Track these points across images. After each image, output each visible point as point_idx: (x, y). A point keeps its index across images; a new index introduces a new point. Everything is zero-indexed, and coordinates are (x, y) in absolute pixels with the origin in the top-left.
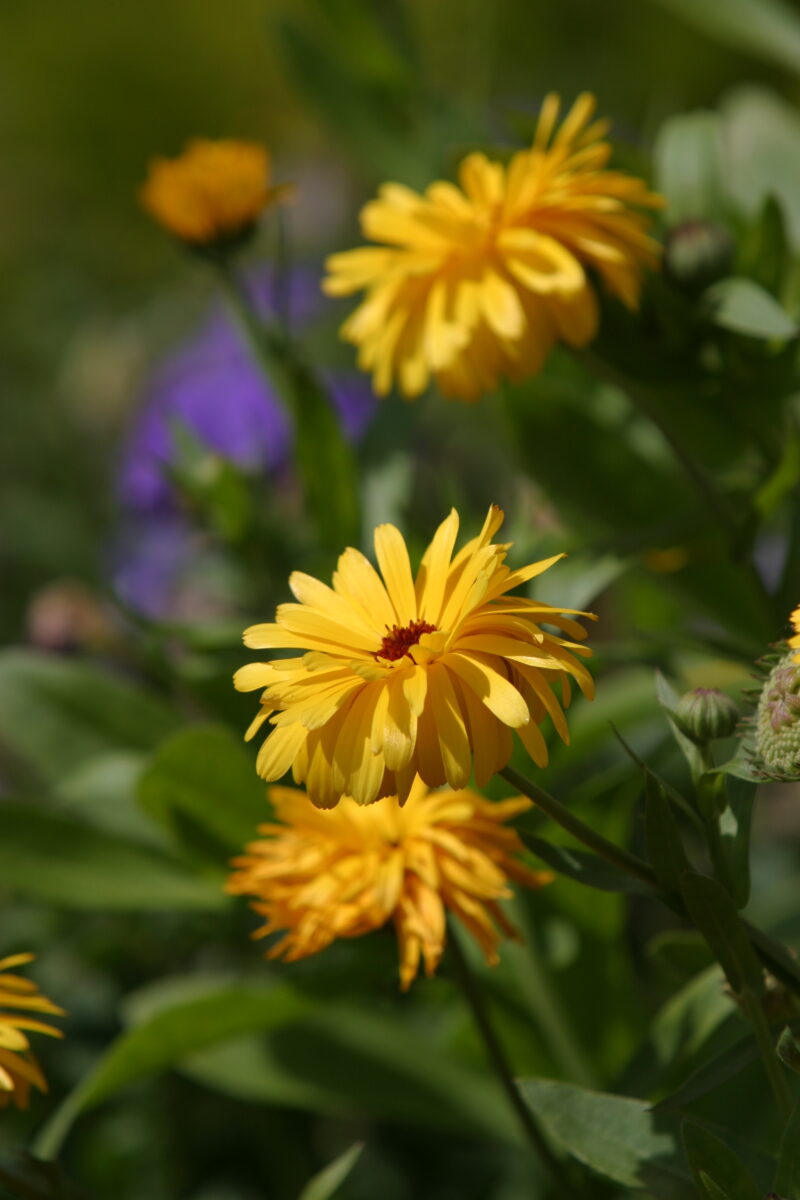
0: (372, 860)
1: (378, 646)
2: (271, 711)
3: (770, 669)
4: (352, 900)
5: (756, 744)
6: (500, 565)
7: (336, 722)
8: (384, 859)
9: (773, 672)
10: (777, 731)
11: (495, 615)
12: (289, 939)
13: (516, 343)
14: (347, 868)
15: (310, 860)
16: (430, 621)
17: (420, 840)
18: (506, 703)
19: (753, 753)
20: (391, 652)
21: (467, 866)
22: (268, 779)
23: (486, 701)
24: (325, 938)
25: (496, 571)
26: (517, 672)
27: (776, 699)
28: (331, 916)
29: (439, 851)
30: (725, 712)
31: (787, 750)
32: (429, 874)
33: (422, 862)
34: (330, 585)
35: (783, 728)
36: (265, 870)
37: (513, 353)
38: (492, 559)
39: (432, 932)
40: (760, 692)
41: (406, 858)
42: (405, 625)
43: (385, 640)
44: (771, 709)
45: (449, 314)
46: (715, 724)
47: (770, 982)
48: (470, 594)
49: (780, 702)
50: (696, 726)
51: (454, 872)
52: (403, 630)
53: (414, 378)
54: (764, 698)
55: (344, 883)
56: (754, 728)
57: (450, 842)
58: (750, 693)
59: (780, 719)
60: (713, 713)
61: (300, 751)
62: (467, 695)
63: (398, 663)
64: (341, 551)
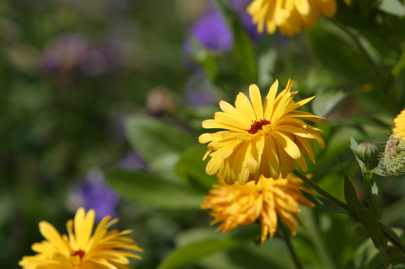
0: (252, 198)
1: (249, 128)
2: (211, 151)
3: (389, 136)
4: (245, 212)
5: (384, 162)
6: (291, 101)
7: (233, 156)
8: (256, 197)
9: (390, 137)
10: (391, 159)
11: (290, 118)
12: (223, 225)
13: (307, 17)
14: (244, 200)
15: (231, 197)
16: (268, 119)
17: (269, 191)
18: (292, 150)
19: (382, 165)
20: (254, 130)
21: (286, 201)
22: (210, 175)
23: (286, 149)
24: (234, 225)
25: (290, 103)
26: (298, 139)
27: (391, 147)
28: (237, 218)
29: (276, 195)
30: (373, 150)
31: (394, 165)
32: (271, 204)
33: (269, 199)
34: (234, 106)
35: (393, 157)
36: (215, 200)
37: (306, 20)
38: (288, 99)
39: (273, 224)
40: (386, 144)
41: (264, 198)
42: (259, 121)
43: (252, 126)
44: (389, 150)
45: (283, 6)
46: (370, 155)
47: (389, 244)
48: (281, 111)
49: (392, 148)
50: (363, 156)
51: (281, 203)
52: (258, 122)
53: (271, 28)
54: (387, 146)
55: (242, 206)
56: (384, 157)
57: (280, 192)
58: (382, 144)
59: (392, 154)
60: (369, 151)
61: (221, 164)
62: (279, 147)
63: (255, 135)
64: (238, 94)
